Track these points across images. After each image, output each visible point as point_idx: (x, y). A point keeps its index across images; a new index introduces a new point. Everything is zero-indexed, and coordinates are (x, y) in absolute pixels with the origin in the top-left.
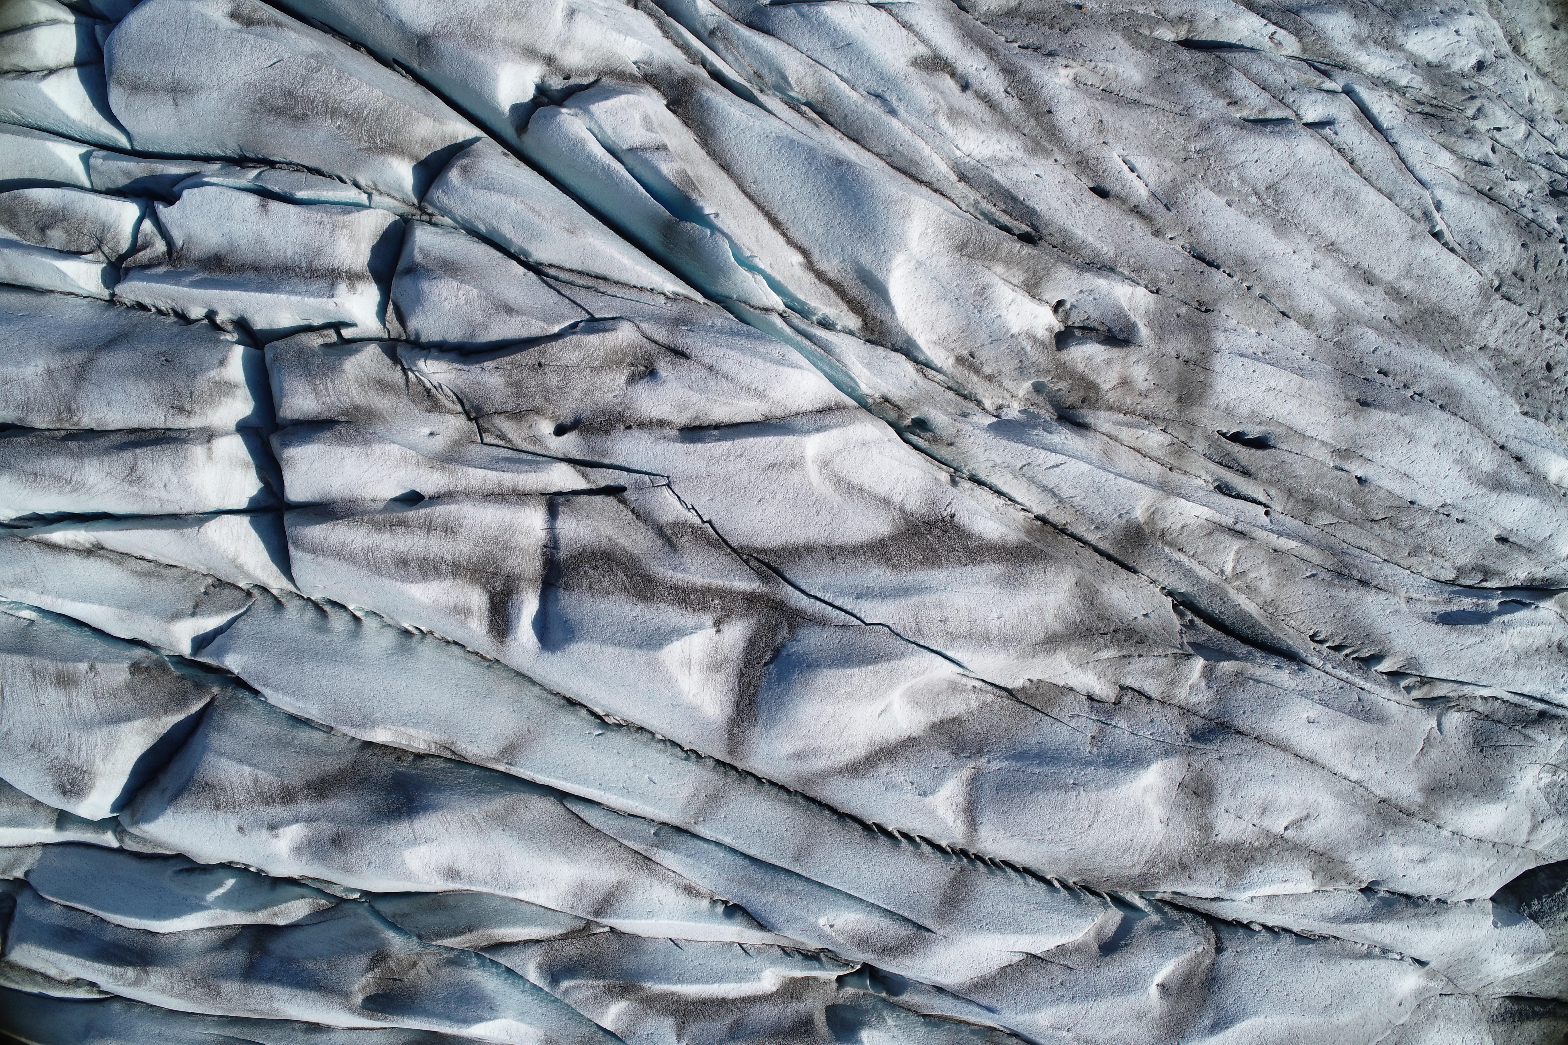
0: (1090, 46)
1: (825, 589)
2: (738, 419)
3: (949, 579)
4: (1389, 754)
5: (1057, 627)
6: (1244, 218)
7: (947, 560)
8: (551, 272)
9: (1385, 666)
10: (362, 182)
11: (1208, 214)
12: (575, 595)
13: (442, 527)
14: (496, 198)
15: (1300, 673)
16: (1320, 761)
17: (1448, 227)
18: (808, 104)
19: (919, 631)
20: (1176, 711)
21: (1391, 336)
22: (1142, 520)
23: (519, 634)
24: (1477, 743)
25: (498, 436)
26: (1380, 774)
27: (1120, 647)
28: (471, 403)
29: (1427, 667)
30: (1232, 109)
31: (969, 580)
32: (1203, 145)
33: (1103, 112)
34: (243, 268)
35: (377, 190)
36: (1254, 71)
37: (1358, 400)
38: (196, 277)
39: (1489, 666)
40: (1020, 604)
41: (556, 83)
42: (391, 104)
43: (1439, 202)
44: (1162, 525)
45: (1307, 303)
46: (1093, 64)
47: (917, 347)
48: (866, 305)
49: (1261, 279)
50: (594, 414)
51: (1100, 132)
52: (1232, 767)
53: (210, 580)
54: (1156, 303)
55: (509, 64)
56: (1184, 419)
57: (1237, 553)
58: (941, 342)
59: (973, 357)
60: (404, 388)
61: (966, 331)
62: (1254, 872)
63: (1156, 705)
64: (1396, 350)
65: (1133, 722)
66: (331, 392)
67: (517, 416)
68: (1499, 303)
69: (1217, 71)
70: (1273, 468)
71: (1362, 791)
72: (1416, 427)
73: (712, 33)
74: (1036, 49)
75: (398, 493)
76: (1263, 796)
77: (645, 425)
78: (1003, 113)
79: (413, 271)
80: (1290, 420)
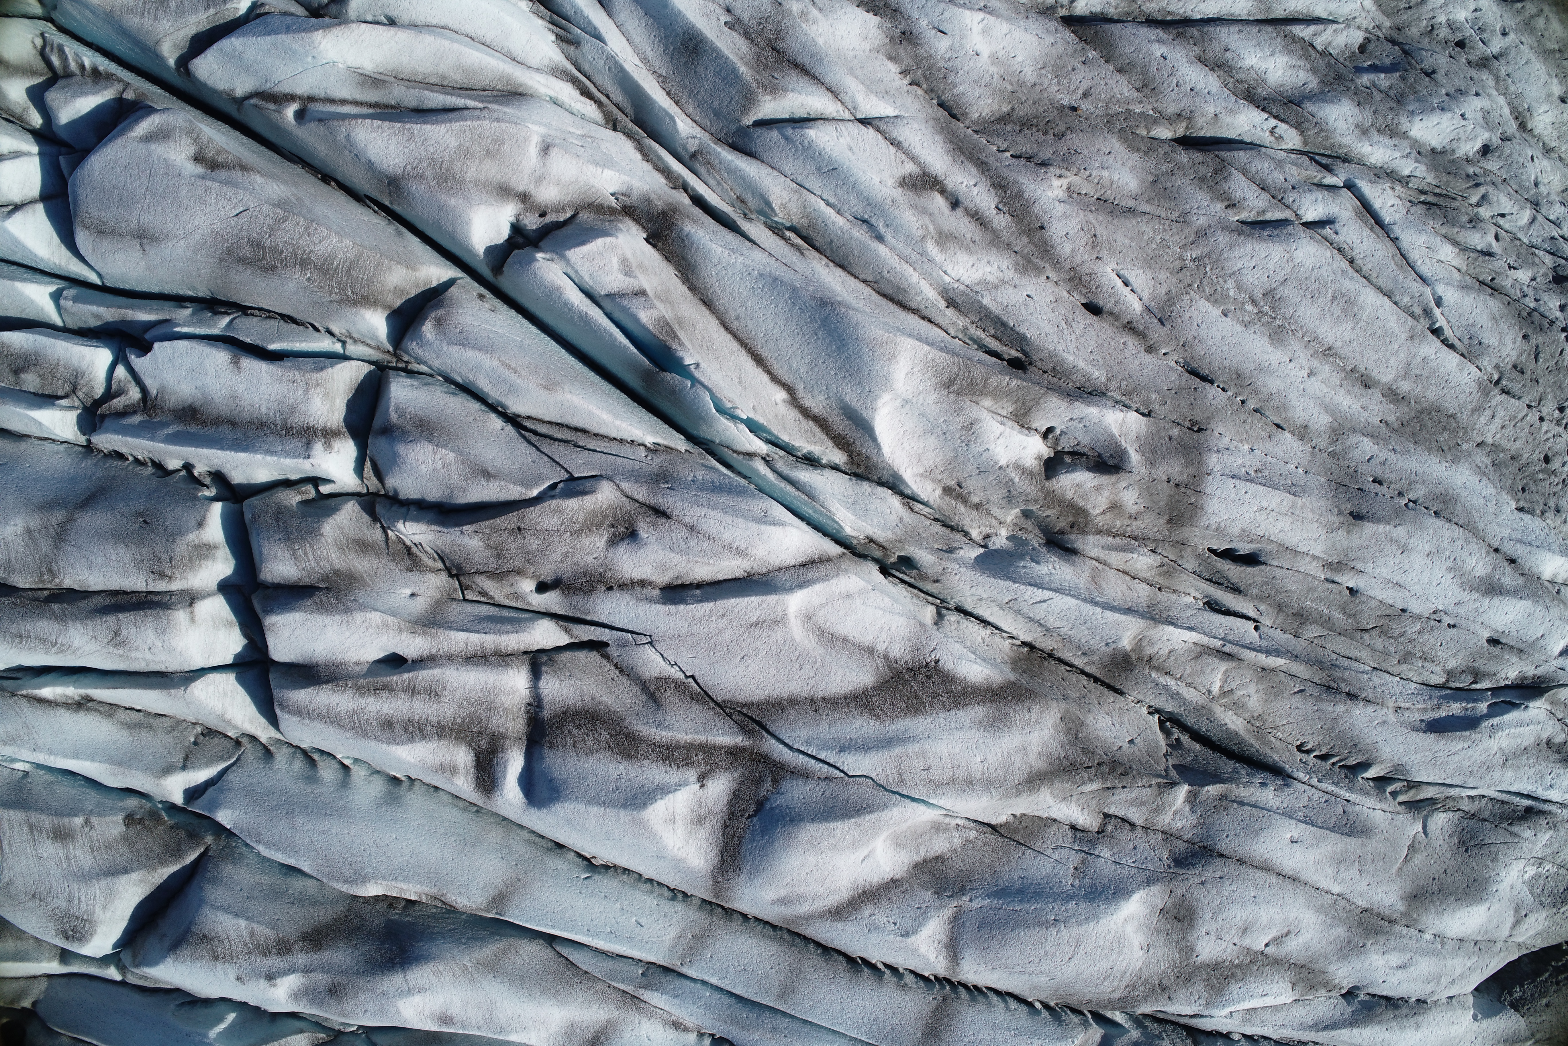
0: (1085, 152)
1: (808, 742)
2: (721, 577)
3: (933, 726)
4: (1373, 866)
5: (1041, 765)
6: (1239, 328)
7: (931, 705)
8: (530, 425)
9: (1372, 773)
10: (335, 330)
11: (1203, 327)
12: (560, 752)
13: (426, 690)
14: (471, 355)
15: (1286, 789)
16: (1303, 878)
17: (1449, 322)
18: (792, 229)
19: (902, 781)
20: (1160, 836)
21: (1386, 442)
22: (1128, 648)
23: (505, 791)
24: (1462, 843)
25: (480, 593)
26: (1362, 886)
27: (1104, 778)
28: (451, 561)
29: (1414, 773)
30: (1230, 212)
31: (953, 725)
32: (1199, 252)
33: (1097, 225)
34: (218, 421)
35: (351, 337)
36: (1254, 170)
37: (1351, 514)
38: (171, 430)
39: (1476, 769)
40: (1004, 746)
41: (532, 222)
42: (362, 253)
43: (1440, 298)
44: (1148, 651)
45: (1302, 414)
46: (1087, 173)
47: (903, 482)
48: (851, 441)
49: (1256, 392)
50: (575, 575)
51: (1094, 247)
52: (1214, 892)
53: (199, 729)
54: (1148, 426)
55: (482, 207)
56: (1175, 539)
57: (1225, 673)
58: (928, 474)
59: (961, 487)
60: (384, 546)
61: (953, 463)
62: (1234, 988)
63: (1139, 832)
64: (1391, 457)
65: (1115, 851)
66: (311, 558)
67: (498, 575)
68: (1498, 398)
69: (1215, 171)
70: (1263, 584)
71: (1344, 903)
72: (1410, 537)
73: (694, 156)
74: (1029, 159)
75: (381, 655)
76: (1245, 918)
77: (626, 586)
78: (993, 231)
79: (389, 431)
80: (1282, 538)
